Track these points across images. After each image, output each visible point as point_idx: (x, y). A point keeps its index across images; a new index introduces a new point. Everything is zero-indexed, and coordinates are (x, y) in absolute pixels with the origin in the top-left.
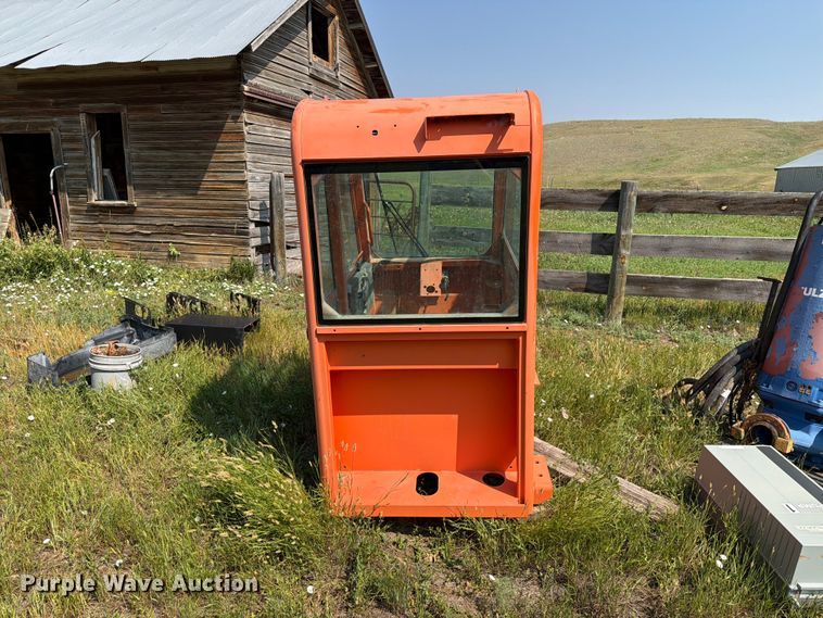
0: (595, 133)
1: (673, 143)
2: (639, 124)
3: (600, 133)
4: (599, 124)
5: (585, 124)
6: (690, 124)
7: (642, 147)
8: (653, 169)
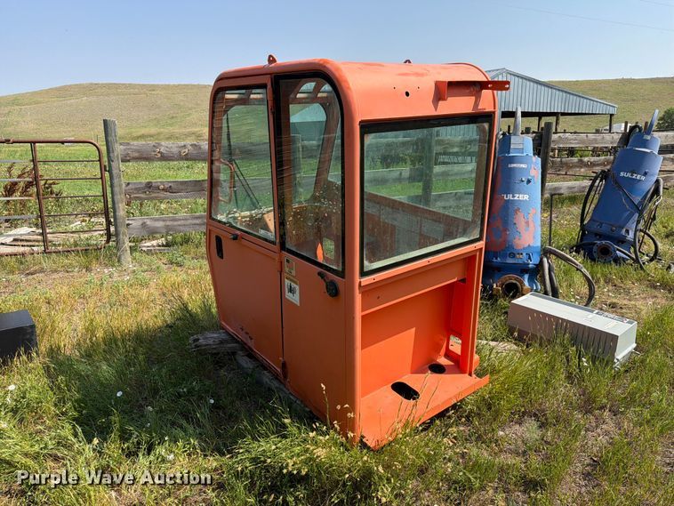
0: (114, 94)
1: (182, 103)
2: (153, 88)
3: (118, 94)
4: (117, 86)
5: (103, 86)
6: (192, 89)
7: (159, 107)
8: (171, 125)
